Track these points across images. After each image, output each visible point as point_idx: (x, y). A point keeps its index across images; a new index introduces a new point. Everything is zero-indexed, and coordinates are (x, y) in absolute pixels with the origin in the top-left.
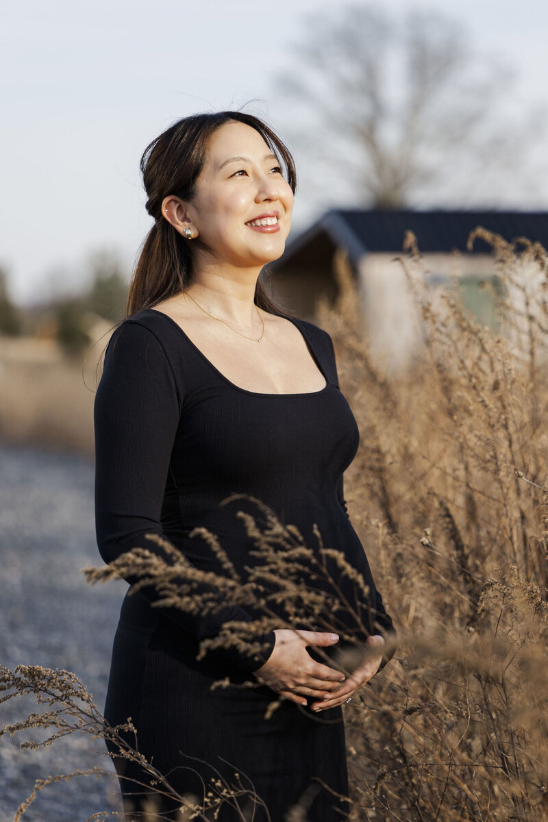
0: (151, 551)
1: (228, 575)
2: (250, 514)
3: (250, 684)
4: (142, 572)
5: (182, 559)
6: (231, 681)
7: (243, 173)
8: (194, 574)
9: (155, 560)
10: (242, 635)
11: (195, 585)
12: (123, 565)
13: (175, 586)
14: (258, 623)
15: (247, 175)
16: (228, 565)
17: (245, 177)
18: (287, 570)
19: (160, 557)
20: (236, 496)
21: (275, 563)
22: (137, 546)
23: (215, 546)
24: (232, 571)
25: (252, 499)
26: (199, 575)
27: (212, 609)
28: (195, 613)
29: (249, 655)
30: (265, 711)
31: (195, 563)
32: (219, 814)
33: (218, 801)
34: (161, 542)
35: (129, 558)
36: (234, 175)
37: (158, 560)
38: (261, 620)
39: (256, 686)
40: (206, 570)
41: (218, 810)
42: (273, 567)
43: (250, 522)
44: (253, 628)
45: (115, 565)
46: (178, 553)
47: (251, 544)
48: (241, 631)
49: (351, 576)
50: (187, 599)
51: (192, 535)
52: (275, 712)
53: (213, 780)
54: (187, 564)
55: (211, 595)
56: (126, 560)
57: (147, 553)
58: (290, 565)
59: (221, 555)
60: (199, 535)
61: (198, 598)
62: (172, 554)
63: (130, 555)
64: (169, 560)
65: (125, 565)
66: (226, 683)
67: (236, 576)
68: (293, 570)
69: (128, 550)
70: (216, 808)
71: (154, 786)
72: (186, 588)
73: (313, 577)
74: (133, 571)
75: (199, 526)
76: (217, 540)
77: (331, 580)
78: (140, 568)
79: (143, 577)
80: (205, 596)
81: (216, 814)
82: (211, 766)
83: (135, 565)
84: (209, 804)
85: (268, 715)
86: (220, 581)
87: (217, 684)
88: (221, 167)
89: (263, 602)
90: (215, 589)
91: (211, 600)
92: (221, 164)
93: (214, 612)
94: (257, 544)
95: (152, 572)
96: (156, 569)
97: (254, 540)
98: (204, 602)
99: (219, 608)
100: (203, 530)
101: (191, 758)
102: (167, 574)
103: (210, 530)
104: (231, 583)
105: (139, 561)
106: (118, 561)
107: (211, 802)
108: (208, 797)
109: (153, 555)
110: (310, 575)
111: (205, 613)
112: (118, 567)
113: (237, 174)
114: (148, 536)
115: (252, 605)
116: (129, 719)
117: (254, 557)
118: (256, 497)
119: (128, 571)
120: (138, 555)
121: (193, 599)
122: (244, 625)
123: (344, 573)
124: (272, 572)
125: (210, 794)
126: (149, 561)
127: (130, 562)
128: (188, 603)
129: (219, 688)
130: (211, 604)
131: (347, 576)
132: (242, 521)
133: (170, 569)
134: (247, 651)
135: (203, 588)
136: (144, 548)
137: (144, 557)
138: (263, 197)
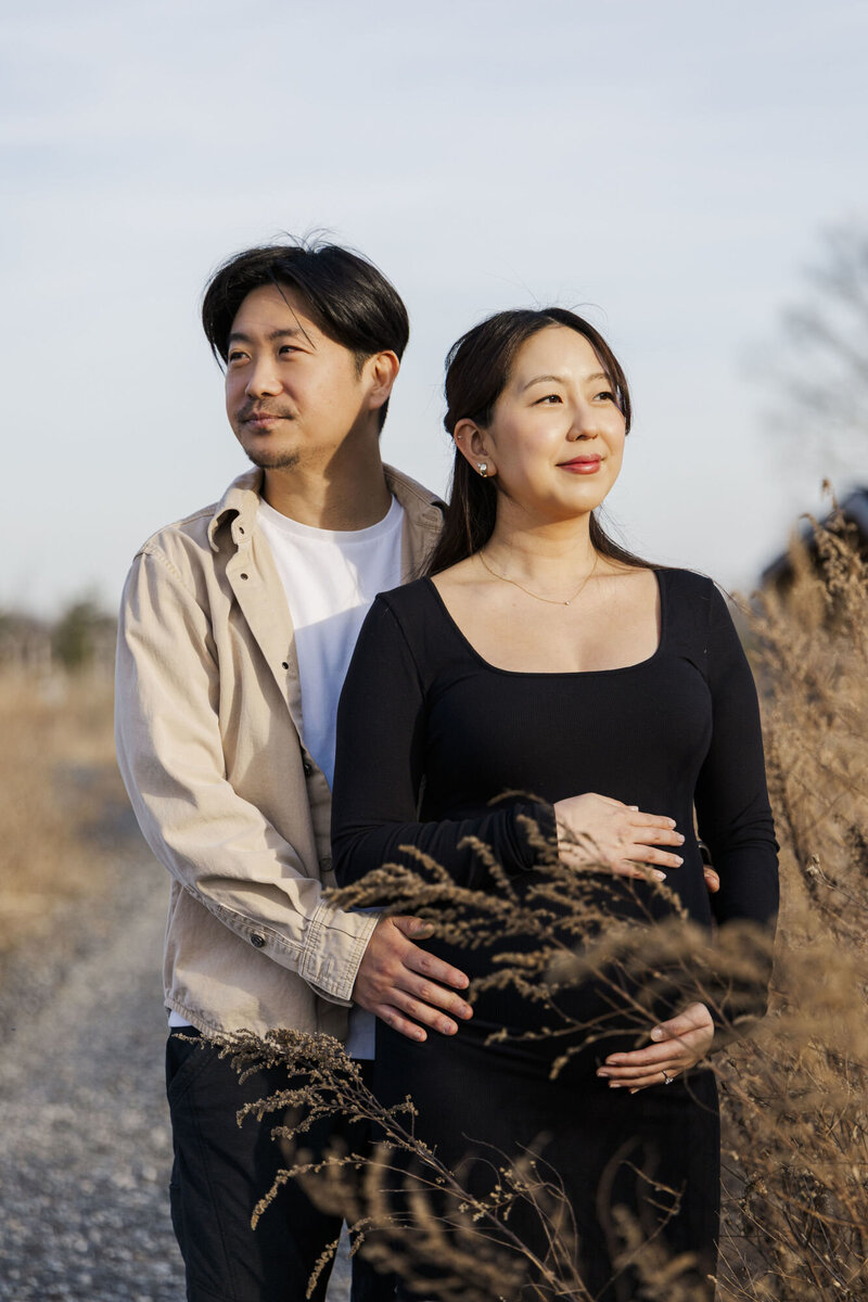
0: (406, 867)
1: (502, 894)
2: (533, 817)
3: (532, 1036)
4: (394, 893)
5: (445, 876)
6: (509, 1033)
7: (555, 399)
8: (457, 893)
9: (410, 877)
10: (521, 971)
11: (462, 910)
12: (370, 886)
13: (438, 912)
14: (537, 954)
15: (560, 401)
16: (504, 883)
17: (557, 405)
18: (580, 888)
19: (417, 875)
20: (510, 793)
21: (563, 879)
22: (388, 861)
23: (488, 859)
24: (509, 890)
25: (532, 797)
26: (463, 894)
27: (485, 939)
28: (463, 946)
29: (534, 1000)
30: (550, 1069)
31: (461, 881)
32: (510, 1215)
33: (509, 1196)
34: (419, 855)
35: (378, 876)
36: (541, 401)
37: (414, 877)
38: (542, 951)
39: (540, 1037)
40: (474, 889)
41: (509, 1209)
42: (561, 884)
43: (533, 828)
44: (531, 961)
45: (362, 885)
46: (441, 869)
47: (534, 855)
48: (517, 966)
49: (665, 897)
50: (450, 927)
51: (459, 846)
52: (563, 1070)
53: (502, 1170)
54: (452, 882)
55: (481, 921)
56: (374, 878)
57: (401, 869)
58: (584, 883)
59: (496, 870)
60: (469, 847)
61: (464, 925)
62: (434, 870)
63: (381, 873)
64: (429, 877)
65: (374, 885)
66: (503, 1035)
67: (514, 897)
68: (588, 889)
69: (378, 866)
70: (507, 1206)
71: (441, 1184)
72: (450, 913)
73: (616, 898)
74: (383, 892)
75: (469, 835)
76: (492, 852)
77: (639, 902)
78: (392, 888)
79: (395, 899)
80: (474, 922)
81: (506, 1214)
82: (500, 1152)
83: (385, 884)
84: (497, 1201)
85: (554, 1074)
86: (491, 901)
87: (492, 1037)
88: (526, 387)
89: (550, 930)
90: (486, 914)
91: (482, 928)
92: (526, 384)
93: (487, 944)
94: (541, 856)
95: (407, 892)
96: (411, 887)
97: (536, 850)
98: (475, 929)
99: (493, 938)
100: (474, 839)
101: (477, 1141)
102: (425, 894)
103: (482, 840)
104: (505, 905)
105: (391, 879)
106: (365, 881)
107: (500, 1199)
108: (496, 1192)
109: (408, 872)
110: (612, 895)
111: (475, 945)
112: (365, 887)
113: (547, 401)
114: (402, 848)
115: (537, 934)
116: (408, 1097)
117: (538, 872)
118: (538, 795)
119: (376, 892)
120: (390, 872)
121: (458, 927)
122: (520, 957)
123: (656, 892)
124: (562, 891)
125: (498, 1188)
126: (402, 879)
127: (379, 881)
128: (452, 932)
129: (496, 1042)
130: (482, 934)
131: (659, 896)
132: (523, 826)
133: (431, 887)
134: (531, 995)
135: (472, 912)
136: (398, 863)
137: (398, 875)
138: (577, 433)
